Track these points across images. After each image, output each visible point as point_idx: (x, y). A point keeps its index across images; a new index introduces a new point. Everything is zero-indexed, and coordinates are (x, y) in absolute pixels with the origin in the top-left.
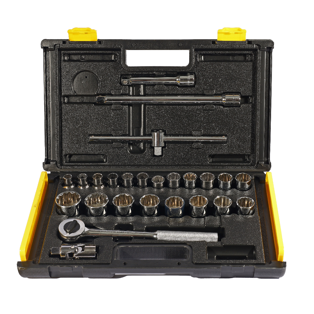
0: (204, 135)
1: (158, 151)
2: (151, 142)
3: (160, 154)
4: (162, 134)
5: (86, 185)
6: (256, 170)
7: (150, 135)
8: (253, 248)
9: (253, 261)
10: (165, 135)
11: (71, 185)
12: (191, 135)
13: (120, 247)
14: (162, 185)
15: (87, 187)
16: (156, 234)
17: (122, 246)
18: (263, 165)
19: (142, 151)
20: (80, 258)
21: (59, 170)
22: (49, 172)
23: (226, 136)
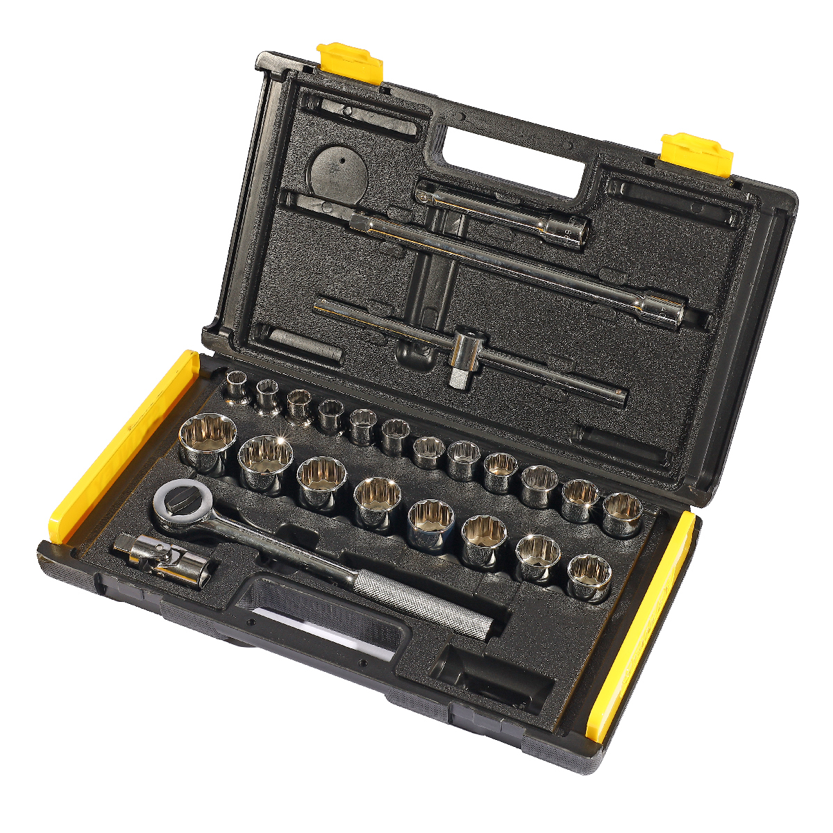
0: (574, 374)
1: (459, 379)
2: (448, 352)
3: (462, 386)
4: (479, 342)
5: (273, 408)
6: (671, 495)
7: (451, 336)
8: (547, 685)
9: (528, 717)
10: (486, 345)
11: (242, 398)
12: (544, 364)
13: (264, 579)
14: (435, 463)
15: (275, 413)
16: (355, 577)
17: (267, 580)
18: (691, 490)
19: (427, 367)
20: (168, 578)
21: (231, 354)
22: (211, 353)
23: (626, 390)
